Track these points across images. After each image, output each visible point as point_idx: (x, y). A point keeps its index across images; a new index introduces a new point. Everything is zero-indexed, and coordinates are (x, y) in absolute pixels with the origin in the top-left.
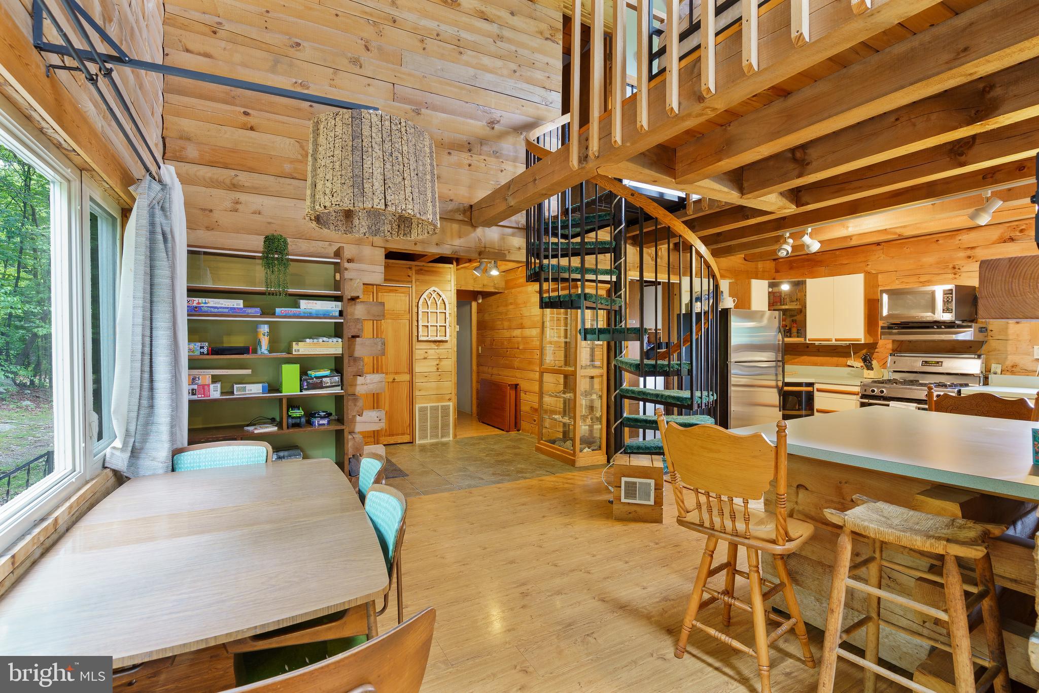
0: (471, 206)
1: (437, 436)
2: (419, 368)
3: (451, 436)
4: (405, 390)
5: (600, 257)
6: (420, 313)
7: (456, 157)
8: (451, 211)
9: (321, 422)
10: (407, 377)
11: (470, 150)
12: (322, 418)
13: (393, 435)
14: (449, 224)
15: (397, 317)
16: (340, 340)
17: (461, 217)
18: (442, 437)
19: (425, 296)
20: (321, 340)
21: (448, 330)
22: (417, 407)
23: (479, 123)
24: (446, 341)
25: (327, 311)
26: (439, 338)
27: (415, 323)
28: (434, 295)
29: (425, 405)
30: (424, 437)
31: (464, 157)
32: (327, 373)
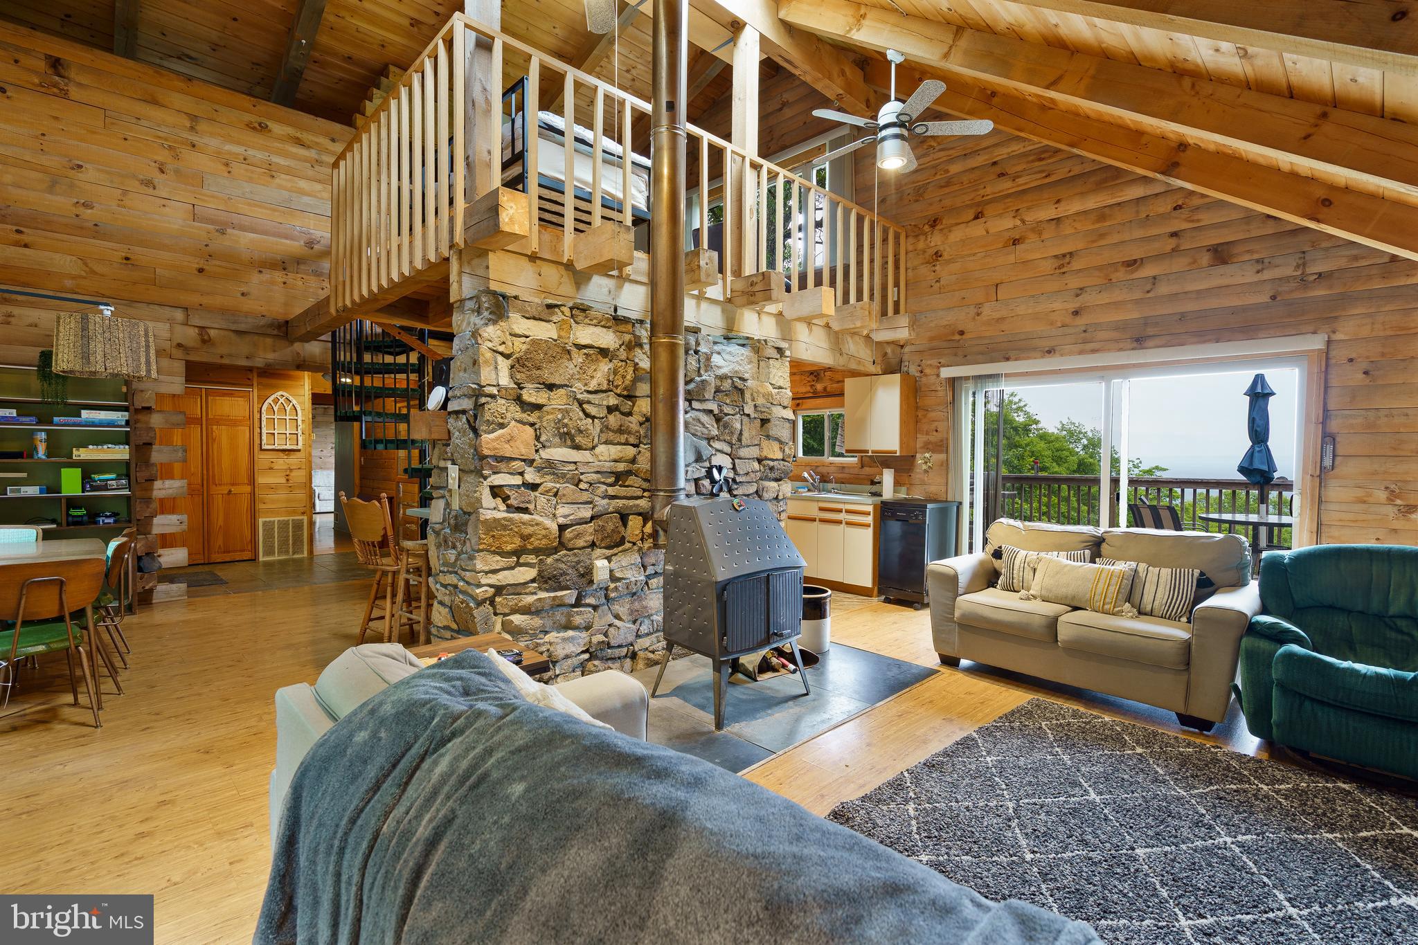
0: (287, 322)
1: (287, 552)
2: (261, 480)
3: (306, 552)
4: (244, 504)
5: (398, 376)
6: (264, 419)
7: (267, 276)
8: (263, 326)
9: (106, 521)
10: (248, 489)
11: (284, 269)
12: (107, 517)
13: (229, 552)
14: (261, 339)
15: (233, 423)
16: (127, 447)
17: (275, 332)
18: (294, 554)
19: (270, 400)
20: (105, 447)
21: (300, 439)
22: (261, 521)
23: (296, 243)
24: (299, 450)
25: (112, 420)
26: (288, 447)
27: (257, 430)
28: (282, 400)
29: (272, 519)
30: (270, 551)
31: (279, 276)
32: (113, 476)
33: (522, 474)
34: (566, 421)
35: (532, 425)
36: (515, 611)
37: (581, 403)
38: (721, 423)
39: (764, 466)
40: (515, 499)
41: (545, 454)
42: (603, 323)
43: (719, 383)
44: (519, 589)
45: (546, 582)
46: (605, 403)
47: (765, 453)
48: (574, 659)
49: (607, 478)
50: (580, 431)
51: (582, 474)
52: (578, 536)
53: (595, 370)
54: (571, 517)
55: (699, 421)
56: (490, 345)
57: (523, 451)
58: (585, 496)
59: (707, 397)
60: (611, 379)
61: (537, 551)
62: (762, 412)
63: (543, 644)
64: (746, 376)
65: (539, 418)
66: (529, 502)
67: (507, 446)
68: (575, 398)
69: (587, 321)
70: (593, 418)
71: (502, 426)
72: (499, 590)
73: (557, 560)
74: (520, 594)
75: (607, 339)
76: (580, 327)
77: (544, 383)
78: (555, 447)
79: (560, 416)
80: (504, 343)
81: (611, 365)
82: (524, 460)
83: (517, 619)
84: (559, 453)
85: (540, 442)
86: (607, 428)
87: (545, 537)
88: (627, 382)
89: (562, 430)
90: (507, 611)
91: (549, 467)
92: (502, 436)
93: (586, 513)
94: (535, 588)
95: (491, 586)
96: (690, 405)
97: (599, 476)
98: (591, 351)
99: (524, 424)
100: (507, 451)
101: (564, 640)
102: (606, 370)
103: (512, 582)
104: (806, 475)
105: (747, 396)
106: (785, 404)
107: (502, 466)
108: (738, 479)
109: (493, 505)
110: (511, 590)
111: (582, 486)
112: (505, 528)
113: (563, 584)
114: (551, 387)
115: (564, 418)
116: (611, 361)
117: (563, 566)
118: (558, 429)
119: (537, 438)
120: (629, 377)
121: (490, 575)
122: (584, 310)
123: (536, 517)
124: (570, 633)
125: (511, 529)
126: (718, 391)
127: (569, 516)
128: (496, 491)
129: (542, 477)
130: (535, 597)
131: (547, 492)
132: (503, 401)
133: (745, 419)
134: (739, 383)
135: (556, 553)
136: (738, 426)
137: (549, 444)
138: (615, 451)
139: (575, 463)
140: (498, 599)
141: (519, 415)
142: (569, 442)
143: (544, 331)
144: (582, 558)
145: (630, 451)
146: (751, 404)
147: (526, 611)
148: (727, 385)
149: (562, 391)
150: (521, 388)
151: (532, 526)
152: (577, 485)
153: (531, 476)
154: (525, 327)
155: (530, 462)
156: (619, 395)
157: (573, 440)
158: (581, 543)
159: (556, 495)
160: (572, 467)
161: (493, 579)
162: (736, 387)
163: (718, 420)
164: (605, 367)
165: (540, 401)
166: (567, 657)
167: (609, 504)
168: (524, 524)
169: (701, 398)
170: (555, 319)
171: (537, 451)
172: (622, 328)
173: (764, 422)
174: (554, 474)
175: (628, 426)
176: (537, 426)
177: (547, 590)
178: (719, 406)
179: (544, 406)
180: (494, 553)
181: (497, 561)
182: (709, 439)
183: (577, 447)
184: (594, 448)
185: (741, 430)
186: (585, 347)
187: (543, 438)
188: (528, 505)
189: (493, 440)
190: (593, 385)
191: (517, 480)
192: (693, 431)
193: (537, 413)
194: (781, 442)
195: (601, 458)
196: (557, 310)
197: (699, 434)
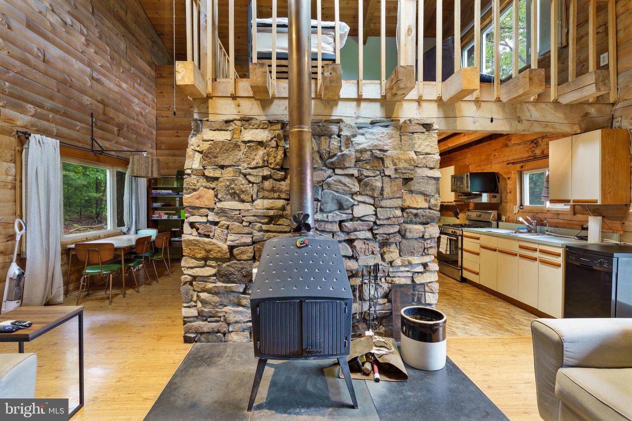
33: (207, 216)
34: (232, 186)
35: (213, 189)
36: (203, 291)
37: (245, 175)
38: (362, 183)
39: (407, 213)
40: (202, 229)
41: (219, 205)
42: (261, 127)
43: (359, 155)
44: (205, 279)
45: (222, 277)
46: (261, 174)
47: (407, 203)
48: (243, 324)
49: (261, 219)
50: (243, 192)
51: (243, 216)
52: (242, 253)
53: (255, 155)
54: (237, 242)
55: (341, 182)
56: (192, 147)
57: (207, 203)
58: (247, 230)
59: (347, 165)
60: (265, 159)
61: (216, 259)
62: (403, 174)
63: (221, 312)
64: (386, 148)
65: (217, 185)
66: (211, 232)
67: (198, 201)
68: (240, 173)
69: (251, 127)
70: (253, 183)
71: (195, 190)
72: (194, 278)
73: (228, 266)
74: (206, 282)
75: (263, 135)
76: (246, 131)
77: (217, 165)
78: (228, 200)
79: (228, 183)
80: (199, 146)
81: (265, 151)
82: (209, 209)
83: (204, 295)
84: (229, 204)
85: (217, 198)
86: (263, 189)
87: (219, 252)
88: (278, 160)
89: (231, 191)
90: (199, 290)
91: (223, 212)
92: (194, 195)
93: (248, 240)
94: (215, 280)
95: (190, 275)
96: (334, 171)
97: (256, 218)
98: (252, 144)
99: (209, 188)
100: (197, 203)
101: (235, 312)
102: (262, 154)
103: (200, 275)
104: (521, 219)
105: (388, 162)
106: (432, 166)
107: (195, 211)
108: (378, 222)
109: (190, 232)
110: (201, 279)
111: (244, 224)
112: (195, 245)
113: (232, 280)
114: (222, 167)
115: (231, 184)
116: (265, 148)
117: (232, 269)
118: (228, 190)
119: (216, 196)
120: (279, 157)
121: (189, 269)
122: (247, 121)
123: (214, 241)
124: (240, 309)
125: (199, 246)
126: (358, 160)
127: (235, 241)
128: (192, 225)
129: (219, 218)
130: (214, 285)
131: (223, 226)
132: (195, 177)
133: (386, 179)
134: (378, 153)
135: (229, 262)
136: (379, 184)
137: (223, 199)
138: (267, 203)
139: (240, 210)
140: (194, 283)
141: (205, 184)
142: (237, 198)
143: (223, 136)
144: (245, 266)
145: (280, 203)
146: (392, 167)
147: (209, 291)
148: (367, 156)
149: (230, 169)
150: (205, 169)
151: (211, 245)
152: (242, 223)
153: (212, 217)
154: (211, 135)
155: (212, 210)
156: (273, 169)
157: (239, 197)
158: (245, 257)
159: (227, 228)
160: (237, 212)
161: (190, 272)
162: (376, 157)
163: (359, 180)
164: (261, 152)
165: (217, 175)
166: (237, 322)
167: (263, 235)
168: (206, 243)
169: (342, 166)
170: (230, 128)
171: (215, 203)
172: (274, 127)
173: (407, 181)
174: (226, 216)
175: (279, 188)
176: (215, 190)
177: (223, 282)
178: (359, 171)
179: (219, 178)
180: (192, 258)
181: (193, 263)
182: (353, 194)
183: (243, 201)
184: (253, 201)
185: (382, 187)
186: (249, 142)
187: (219, 196)
188: (210, 234)
189: (189, 198)
190: (253, 164)
191: (204, 219)
192: (335, 189)
193: (216, 183)
194: (425, 195)
195: (257, 207)
196: (232, 123)
197: (341, 191)
